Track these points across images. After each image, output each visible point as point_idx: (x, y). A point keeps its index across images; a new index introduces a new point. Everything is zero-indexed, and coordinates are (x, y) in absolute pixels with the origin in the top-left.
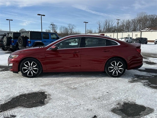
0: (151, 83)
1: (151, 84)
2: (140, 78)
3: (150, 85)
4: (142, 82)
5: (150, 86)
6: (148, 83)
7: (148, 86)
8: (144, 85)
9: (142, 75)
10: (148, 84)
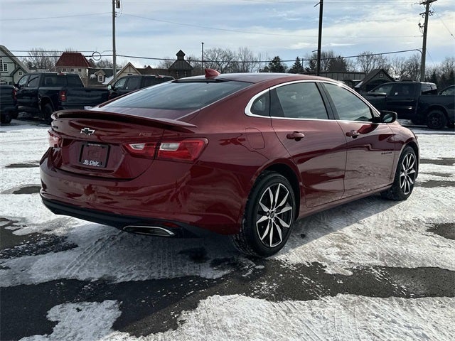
0: (6, 228)
1: (6, 226)
2: (47, 236)
3: (7, 223)
4: (34, 225)
5: (8, 220)
6: (14, 228)
7: (13, 220)
8: (24, 220)
9: (43, 253)
10: (13, 226)
